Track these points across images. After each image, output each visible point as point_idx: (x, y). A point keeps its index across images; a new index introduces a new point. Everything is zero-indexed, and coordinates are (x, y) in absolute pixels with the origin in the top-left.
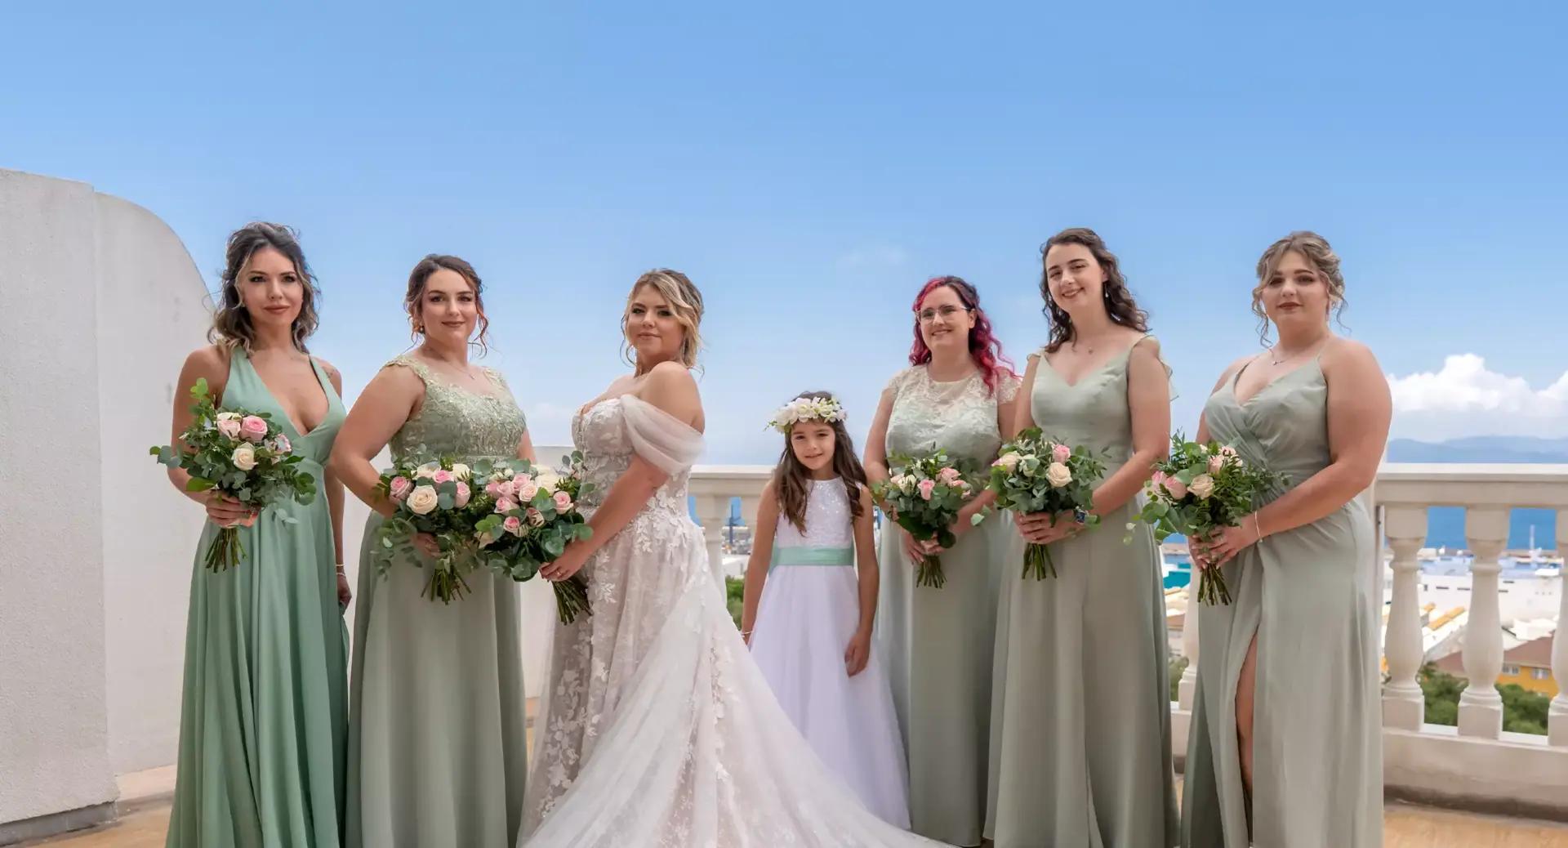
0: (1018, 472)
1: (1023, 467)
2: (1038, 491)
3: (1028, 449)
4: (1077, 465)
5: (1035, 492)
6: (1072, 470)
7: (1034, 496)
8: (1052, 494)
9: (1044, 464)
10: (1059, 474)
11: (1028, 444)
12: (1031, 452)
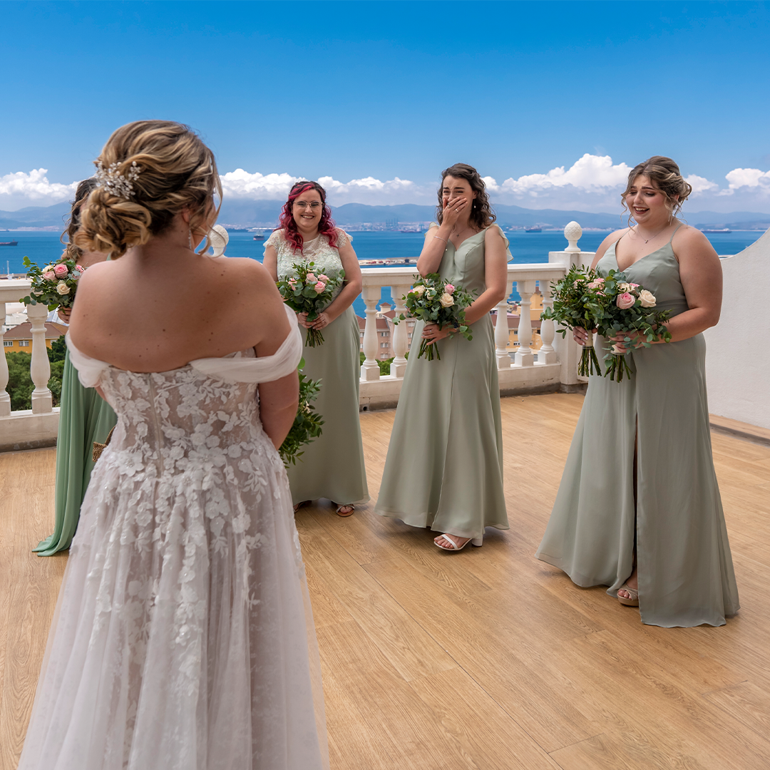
0: (424, 297)
1: (428, 294)
2: (435, 308)
3: (431, 284)
4: (458, 296)
5: (433, 309)
6: (455, 299)
7: (432, 312)
8: (442, 311)
9: (439, 294)
10: (447, 300)
11: (431, 281)
12: (432, 286)
